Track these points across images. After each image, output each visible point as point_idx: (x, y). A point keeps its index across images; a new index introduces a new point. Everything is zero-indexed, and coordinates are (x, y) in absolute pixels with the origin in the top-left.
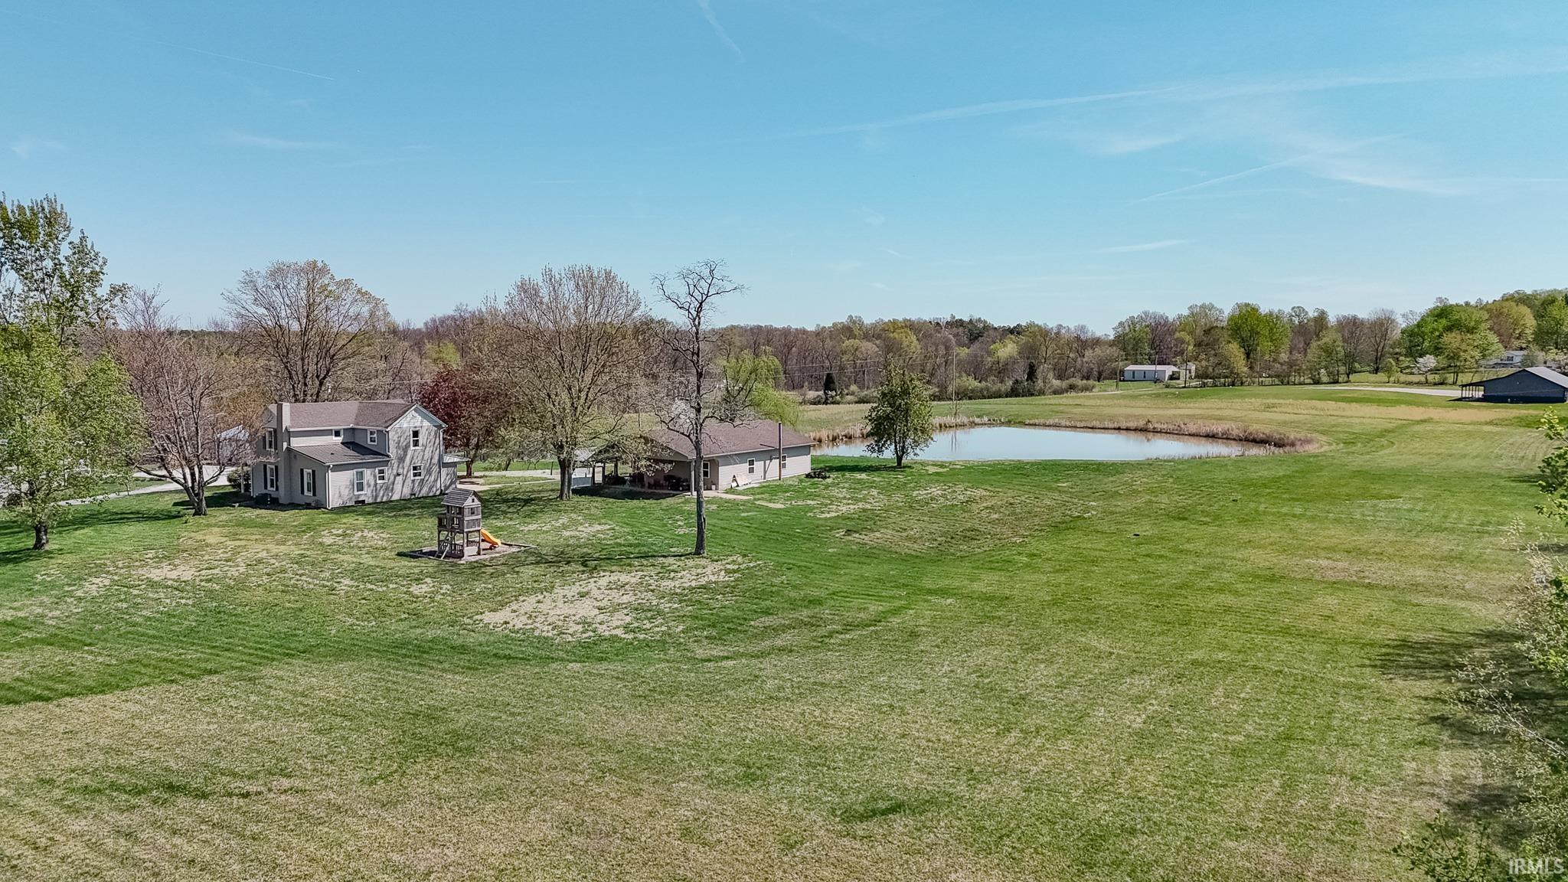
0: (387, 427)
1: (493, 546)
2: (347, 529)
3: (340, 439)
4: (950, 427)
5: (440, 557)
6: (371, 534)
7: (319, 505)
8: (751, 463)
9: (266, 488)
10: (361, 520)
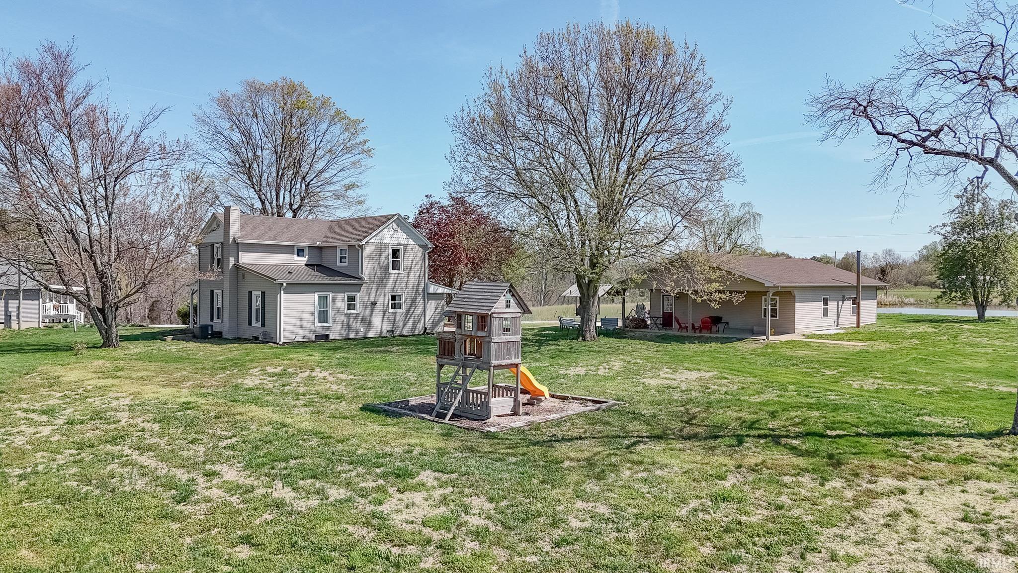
0: (361, 240)
1: (535, 399)
2: (290, 366)
3: (303, 260)
4: (886, 305)
5: (443, 416)
6: (325, 374)
7: (267, 338)
8: (826, 302)
9: (212, 320)
10: (317, 356)
